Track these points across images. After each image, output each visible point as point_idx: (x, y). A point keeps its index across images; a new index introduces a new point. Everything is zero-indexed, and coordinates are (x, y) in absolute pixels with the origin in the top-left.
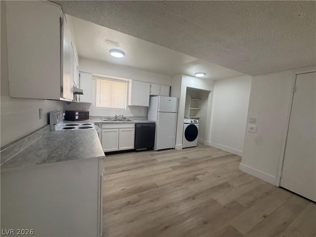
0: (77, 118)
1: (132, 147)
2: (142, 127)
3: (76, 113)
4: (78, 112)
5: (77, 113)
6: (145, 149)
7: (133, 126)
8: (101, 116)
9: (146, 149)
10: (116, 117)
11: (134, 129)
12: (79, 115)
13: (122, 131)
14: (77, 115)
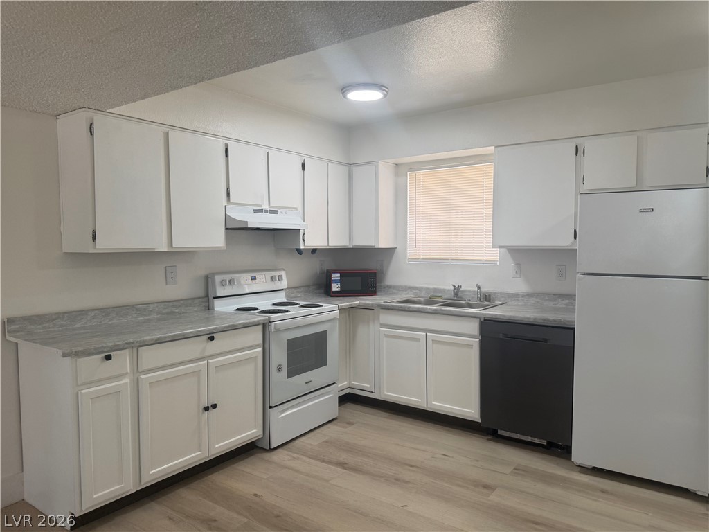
0: (337, 290)
1: (471, 410)
3: (333, 276)
4: (341, 274)
5: (336, 276)
6: (536, 441)
7: (473, 327)
8: (417, 286)
9: (544, 442)
10: (457, 291)
11: (475, 342)
12: (341, 282)
13: (434, 342)
14: (336, 282)
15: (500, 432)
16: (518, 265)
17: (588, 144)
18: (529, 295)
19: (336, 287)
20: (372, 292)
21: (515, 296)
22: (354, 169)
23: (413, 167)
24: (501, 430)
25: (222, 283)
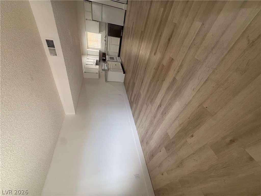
1: (119, 39)
2: (110, 33)
5: (103, 58)
7: (109, 37)
10: (105, 41)
13: (111, 43)
15: (121, 36)
16: (102, 31)
17: (86, 18)
18: (105, 30)
19: (105, 58)
20: (105, 53)
21: (106, 32)
22: (88, 54)
23: (88, 46)
24: (121, 35)
25: (103, 68)
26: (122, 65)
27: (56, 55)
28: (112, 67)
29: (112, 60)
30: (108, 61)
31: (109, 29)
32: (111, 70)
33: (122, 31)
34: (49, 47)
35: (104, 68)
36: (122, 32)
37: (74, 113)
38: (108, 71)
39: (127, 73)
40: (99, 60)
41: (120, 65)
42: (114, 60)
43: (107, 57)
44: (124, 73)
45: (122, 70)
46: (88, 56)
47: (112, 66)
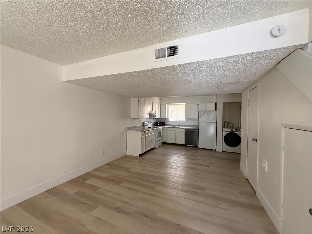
1: (183, 143)
2: (188, 131)
5: (159, 123)
7: (184, 130)
10: (179, 125)
11: (184, 132)
13: (177, 133)
15: (187, 145)
16: (188, 121)
17: (199, 104)
18: (190, 125)
19: (159, 125)
20: (164, 125)
21: (188, 125)
22: (162, 105)
26: (152, 149)
27: (157, 58)
28: (147, 136)
29: (157, 135)
30: (156, 129)
31: (192, 130)
32: (143, 136)
33: (193, 146)
34: (168, 48)
35: (146, 124)
36: (191, 146)
37: (64, 79)
38: (142, 132)
39: (140, 161)
40: (155, 118)
41: (152, 147)
42: (157, 137)
43: (161, 128)
44: (140, 155)
45: (144, 151)
46: (159, 105)
47: (150, 135)
